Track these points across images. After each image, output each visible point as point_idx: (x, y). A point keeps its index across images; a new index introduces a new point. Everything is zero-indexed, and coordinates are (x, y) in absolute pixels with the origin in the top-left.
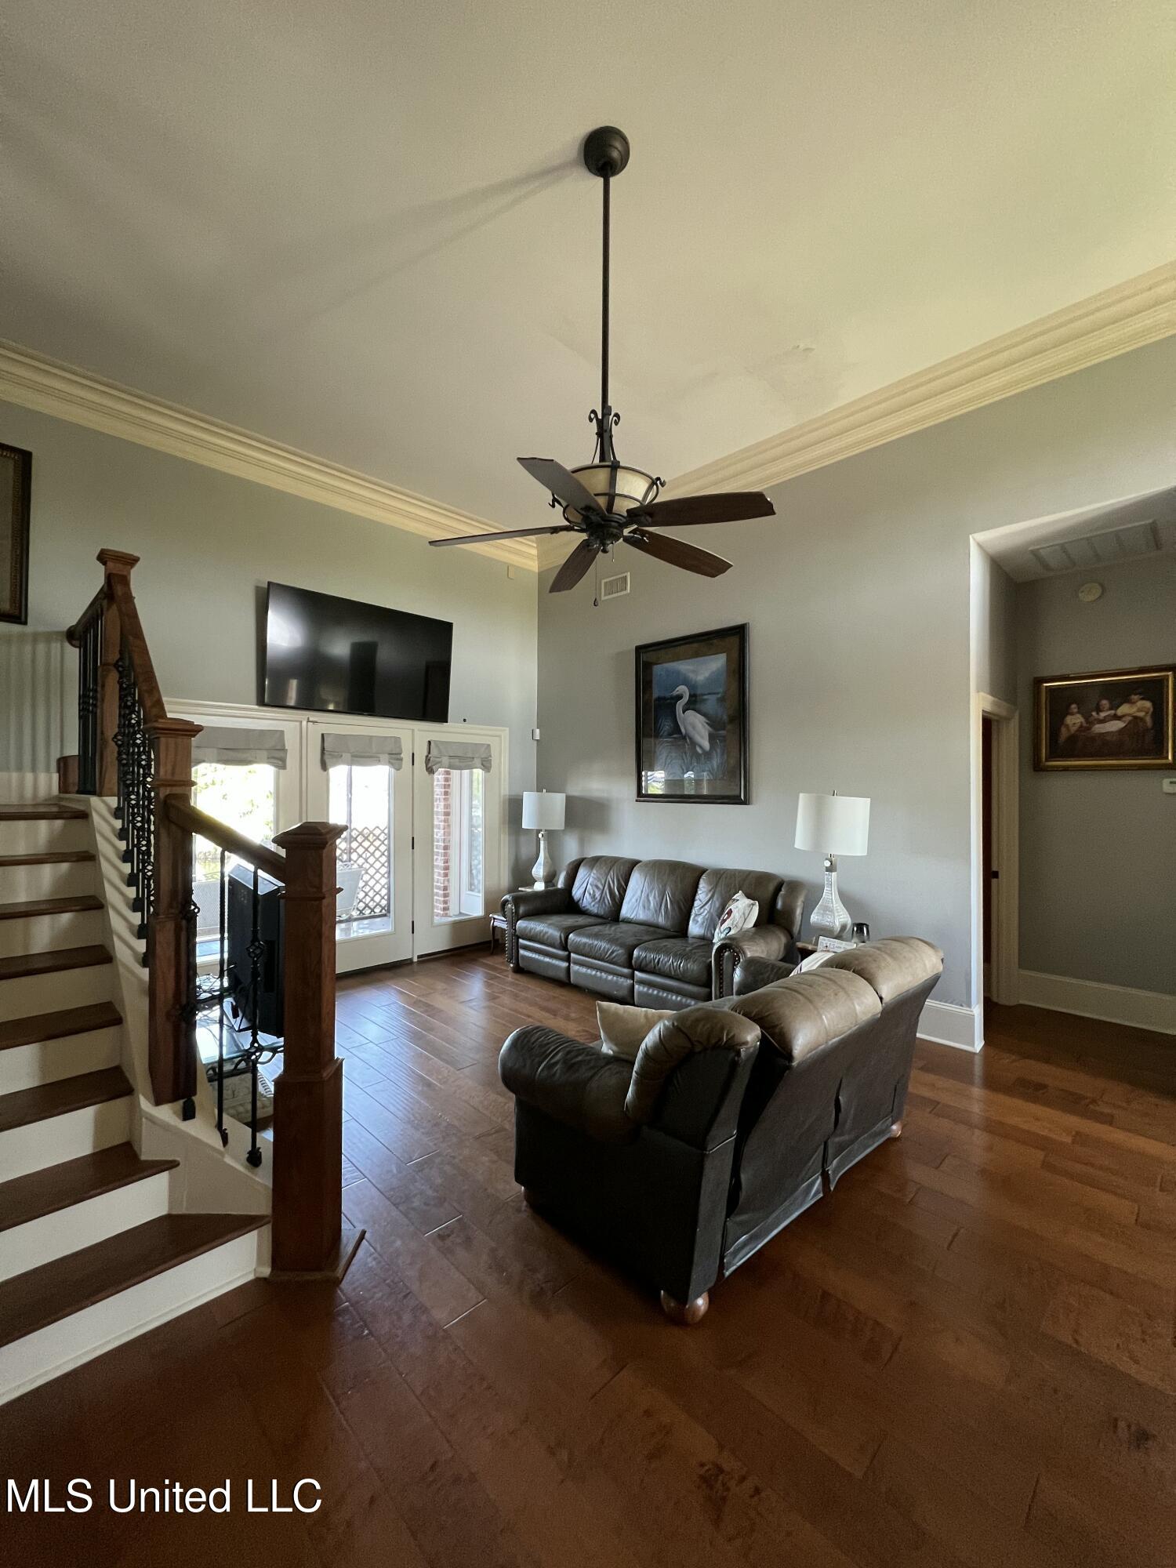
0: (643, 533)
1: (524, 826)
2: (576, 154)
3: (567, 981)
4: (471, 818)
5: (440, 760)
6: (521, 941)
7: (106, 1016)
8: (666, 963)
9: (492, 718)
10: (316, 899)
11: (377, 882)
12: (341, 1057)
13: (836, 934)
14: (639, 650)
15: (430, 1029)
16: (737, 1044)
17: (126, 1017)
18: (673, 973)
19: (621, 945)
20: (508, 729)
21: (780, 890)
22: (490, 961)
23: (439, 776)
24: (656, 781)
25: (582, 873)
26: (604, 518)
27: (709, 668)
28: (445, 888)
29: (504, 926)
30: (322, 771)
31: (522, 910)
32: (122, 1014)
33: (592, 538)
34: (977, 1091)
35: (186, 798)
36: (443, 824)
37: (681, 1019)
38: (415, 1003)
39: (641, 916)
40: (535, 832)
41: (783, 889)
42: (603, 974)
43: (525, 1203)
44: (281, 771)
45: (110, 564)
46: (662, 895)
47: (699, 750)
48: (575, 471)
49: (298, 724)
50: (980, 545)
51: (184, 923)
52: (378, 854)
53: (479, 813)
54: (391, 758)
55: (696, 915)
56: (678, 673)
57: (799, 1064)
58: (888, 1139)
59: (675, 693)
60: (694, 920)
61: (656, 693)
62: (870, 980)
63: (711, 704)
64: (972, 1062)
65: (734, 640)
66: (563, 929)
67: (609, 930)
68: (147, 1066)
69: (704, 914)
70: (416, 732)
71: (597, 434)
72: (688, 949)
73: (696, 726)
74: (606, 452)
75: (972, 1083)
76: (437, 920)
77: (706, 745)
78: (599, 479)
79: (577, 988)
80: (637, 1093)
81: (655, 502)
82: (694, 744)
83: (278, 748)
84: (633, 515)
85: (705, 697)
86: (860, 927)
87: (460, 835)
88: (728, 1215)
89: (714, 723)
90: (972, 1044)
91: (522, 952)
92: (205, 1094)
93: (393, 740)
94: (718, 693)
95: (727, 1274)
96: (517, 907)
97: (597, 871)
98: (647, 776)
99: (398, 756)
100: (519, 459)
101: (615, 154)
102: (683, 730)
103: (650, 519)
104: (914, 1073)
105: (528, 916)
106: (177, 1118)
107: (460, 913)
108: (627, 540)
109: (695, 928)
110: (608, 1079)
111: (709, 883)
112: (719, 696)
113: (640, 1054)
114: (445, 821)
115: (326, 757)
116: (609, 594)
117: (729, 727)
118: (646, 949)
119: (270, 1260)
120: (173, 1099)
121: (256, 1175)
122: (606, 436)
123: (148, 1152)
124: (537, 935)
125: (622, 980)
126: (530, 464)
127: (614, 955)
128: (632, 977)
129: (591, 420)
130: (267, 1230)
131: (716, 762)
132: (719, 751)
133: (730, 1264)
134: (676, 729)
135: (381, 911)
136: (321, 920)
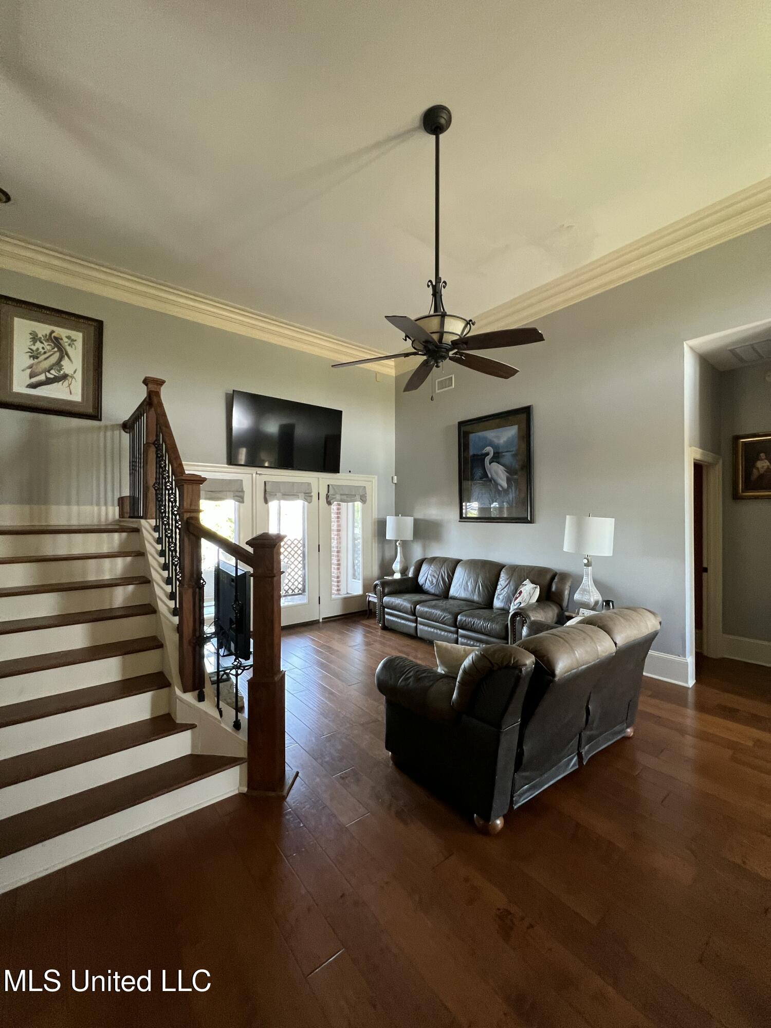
0: (461, 354)
1: (387, 538)
2: (418, 123)
3: (414, 634)
4: (353, 533)
5: (334, 496)
6: (386, 609)
7: (154, 643)
8: (479, 624)
9: (366, 469)
10: (269, 577)
11: (296, 573)
12: (284, 670)
13: (591, 607)
14: (461, 424)
15: (331, 662)
16: (520, 666)
17: (166, 644)
18: (483, 630)
19: (450, 613)
20: (376, 477)
21: (554, 579)
22: (366, 622)
23: (334, 507)
24: (473, 508)
25: (424, 567)
26: (437, 346)
27: (507, 435)
28: (338, 577)
29: (376, 600)
30: (264, 504)
31: (386, 590)
32: (163, 642)
33: (430, 359)
34: (690, 712)
35: (197, 519)
36: (336, 537)
37: (485, 650)
38: (322, 646)
39: (462, 594)
40: (394, 542)
41: (556, 578)
42: (438, 631)
43: (391, 762)
44: (241, 504)
45: (150, 386)
46: (476, 582)
47: (500, 489)
48: (416, 320)
49: (251, 475)
50: (691, 348)
51: (197, 590)
52: (296, 556)
53: (358, 531)
54: (306, 496)
55: (499, 594)
56: (486, 438)
57: (559, 680)
58: (623, 737)
59: (484, 452)
60: (497, 597)
61: (471, 453)
62: (609, 632)
63: (508, 458)
64: (687, 694)
65: (523, 416)
66: (414, 602)
67: (441, 603)
68: (178, 671)
69: (503, 594)
70: (320, 479)
71: (432, 294)
72: (493, 616)
73: (498, 472)
74: (438, 308)
75: (685, 705)
76: (333, 596)
77: (505, 485)
78: (434, 324)
79: (422, 640)
80: (459, 694)
81: (467, 336)
82: (497, 484)
83: (240, 490)
84: (455, 344)
85: (504, 454)
86: (608, 603)
87: (347, 544)
88: (516, 771)
89: (510, 471)
90: (687, 682)
91: (387, 617)
92: (209, 689)
93: (307, 484)
94: (512, 451)
95: (515, 807)
96: (383, 589)
97: (434, 566)
98: (466, 506)
99: (310, 495)
100: (386, 317)
101: (443, 121)
102: (489, 476)
103: (465, 346)
104: (642, 698)
105: (391, 594)
106: (194, 700)
107: (347, 593)
108: (451, 359)
109: (498, 603)
110: (440, 686)
111: (507, 573)
112: (513, 453)
113: (461, 672)
114: (337, 535)
115: (267, 495)
116: (441, 389)
117: (519, 473)
118: (465, 615)
119: (247, 784)
120: (193, 690)
121: (238, 734)
122: (438, 295)
123: (180, 718)
124: (396, 606)
125: (450, 635)
126: (392, 319)
127: (445, 619)
128: (457, 633)
129: (428, 286)
130: (245, 765)
131: (512, 495)
132: (513, 488)
133: (517, 802)
134: (485, 475)
135: (298, 591)
136: (273, 589)
